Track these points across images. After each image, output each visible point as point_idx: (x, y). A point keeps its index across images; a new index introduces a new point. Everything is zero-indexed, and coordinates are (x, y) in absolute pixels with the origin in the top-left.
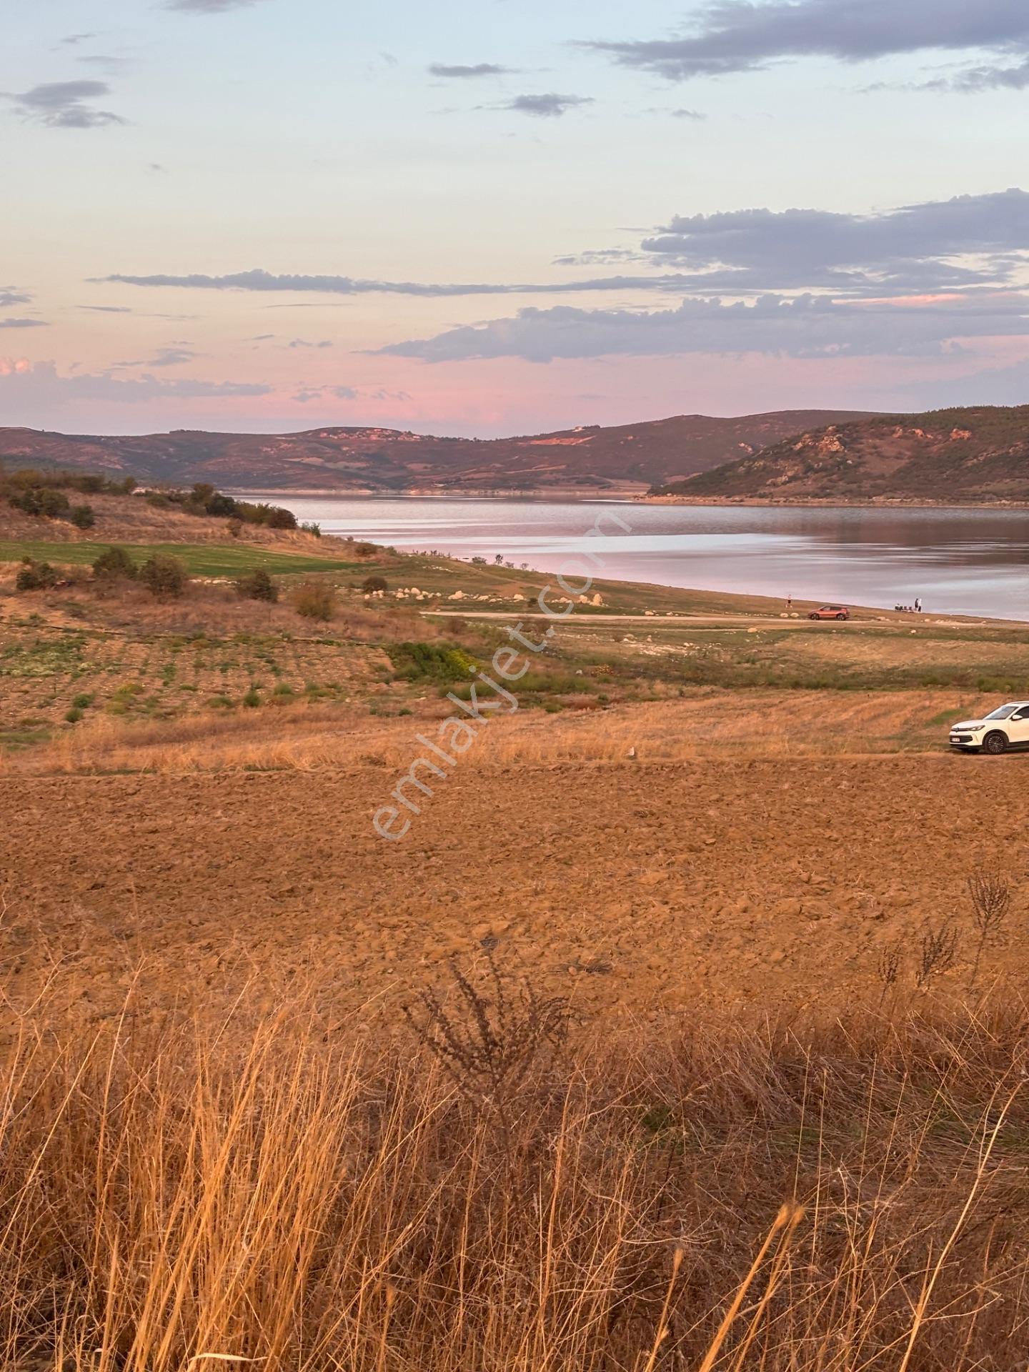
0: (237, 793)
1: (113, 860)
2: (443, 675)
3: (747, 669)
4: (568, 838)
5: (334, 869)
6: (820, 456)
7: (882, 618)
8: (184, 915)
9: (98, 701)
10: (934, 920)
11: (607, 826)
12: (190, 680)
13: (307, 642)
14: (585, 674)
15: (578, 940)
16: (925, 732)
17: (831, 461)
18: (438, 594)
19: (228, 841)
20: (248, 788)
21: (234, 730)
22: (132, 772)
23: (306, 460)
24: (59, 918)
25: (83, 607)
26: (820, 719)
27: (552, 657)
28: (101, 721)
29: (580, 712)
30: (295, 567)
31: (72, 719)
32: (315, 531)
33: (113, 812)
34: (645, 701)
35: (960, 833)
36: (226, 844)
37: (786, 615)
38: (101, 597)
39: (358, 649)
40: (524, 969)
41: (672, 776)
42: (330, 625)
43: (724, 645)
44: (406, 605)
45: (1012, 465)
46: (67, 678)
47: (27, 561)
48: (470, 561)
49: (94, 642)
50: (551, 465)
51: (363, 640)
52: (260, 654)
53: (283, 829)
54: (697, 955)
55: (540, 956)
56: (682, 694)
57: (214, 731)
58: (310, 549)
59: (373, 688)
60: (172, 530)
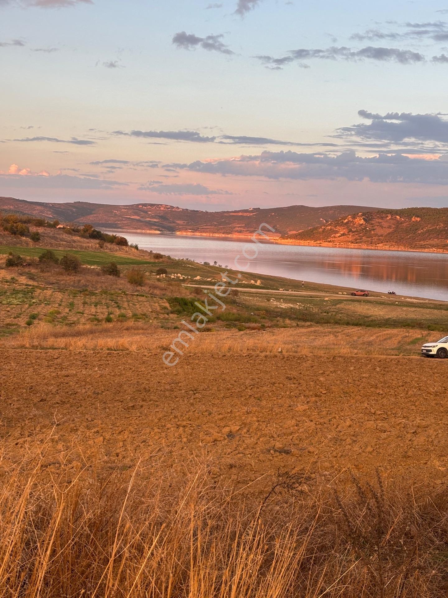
0: (103, 360)
1: (49, 388)
2: (193, 312)
3: (325, 316)
4: (258, 388)
5: (152, 397)
6: (355, 226)
7: (383, 296)
8: (84, 416)
9: (40, 317)
10: (440, 435)
11: (274, 383)
12: (81, 309)
13: (133, 295)
14: (255, 314)
15: (272, 437)
16: (408, 347)
17: (360, 228)
18: (189, 277)
19: (102, 382)
20: (108, 358)
21: (101, 332)
22: (56, 348)
23: (133, 217)
24: (25, 415)
25: (34, 275)
26: (361, 339)
27: (239, 306)
28: (42, 325)
29: (253, 331)
30: (127, 262)
31: (29, 324)
32: (136, 247)
33: (48, 366)
34: (281, 327)
35: (438, 393)
36: (100, 383)
37: (341, 293)
38: (42, 271)
39: (155, 299)
40: (248, 450)
41: (299, 361)
42: (143, 288)
43: (314, 305)
44: (175, 281)
45: (438, 233)
46: (27, 306)
47: (11, 254)
48: (203, 263)
49: (39, 291)
50: (238, 224)
51: (157, 295)
52: (112, 299)
53: (126, 377)
54: (330, 447)
55: (256, 444)
56: (298, 325)
57: (92, 332)
58: (134, 255)
59: (162, 316)
60: (74, 244)
